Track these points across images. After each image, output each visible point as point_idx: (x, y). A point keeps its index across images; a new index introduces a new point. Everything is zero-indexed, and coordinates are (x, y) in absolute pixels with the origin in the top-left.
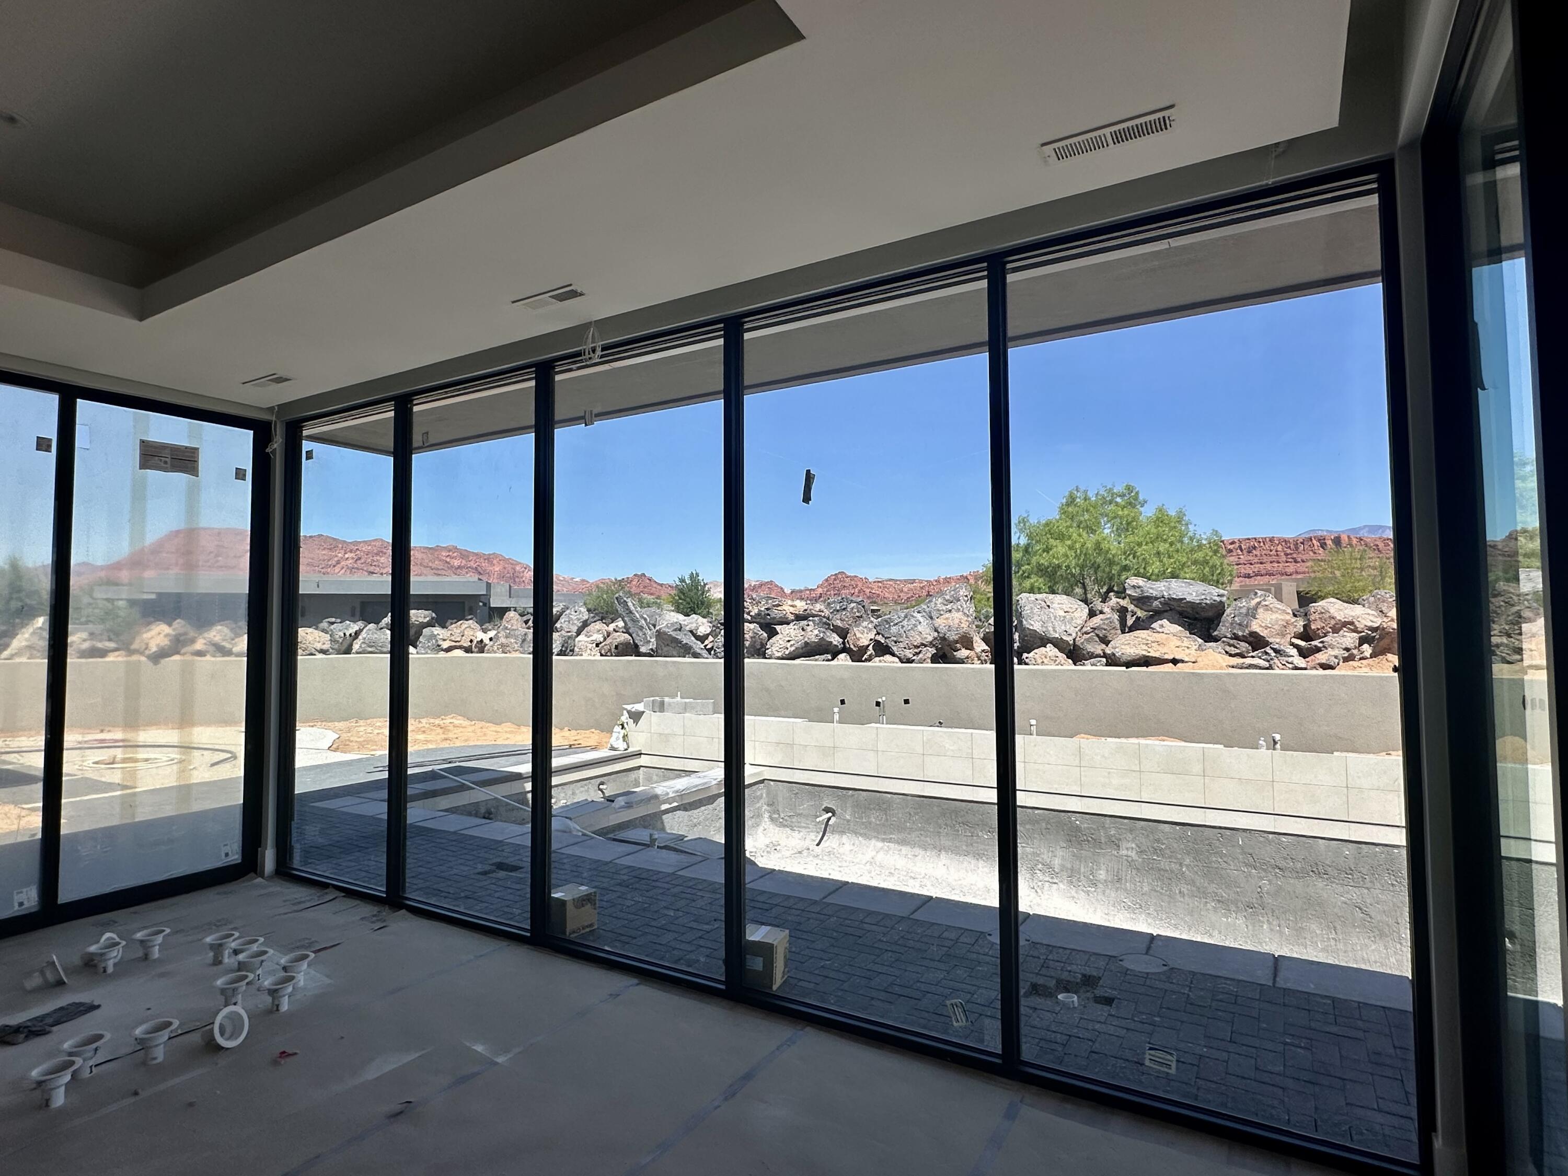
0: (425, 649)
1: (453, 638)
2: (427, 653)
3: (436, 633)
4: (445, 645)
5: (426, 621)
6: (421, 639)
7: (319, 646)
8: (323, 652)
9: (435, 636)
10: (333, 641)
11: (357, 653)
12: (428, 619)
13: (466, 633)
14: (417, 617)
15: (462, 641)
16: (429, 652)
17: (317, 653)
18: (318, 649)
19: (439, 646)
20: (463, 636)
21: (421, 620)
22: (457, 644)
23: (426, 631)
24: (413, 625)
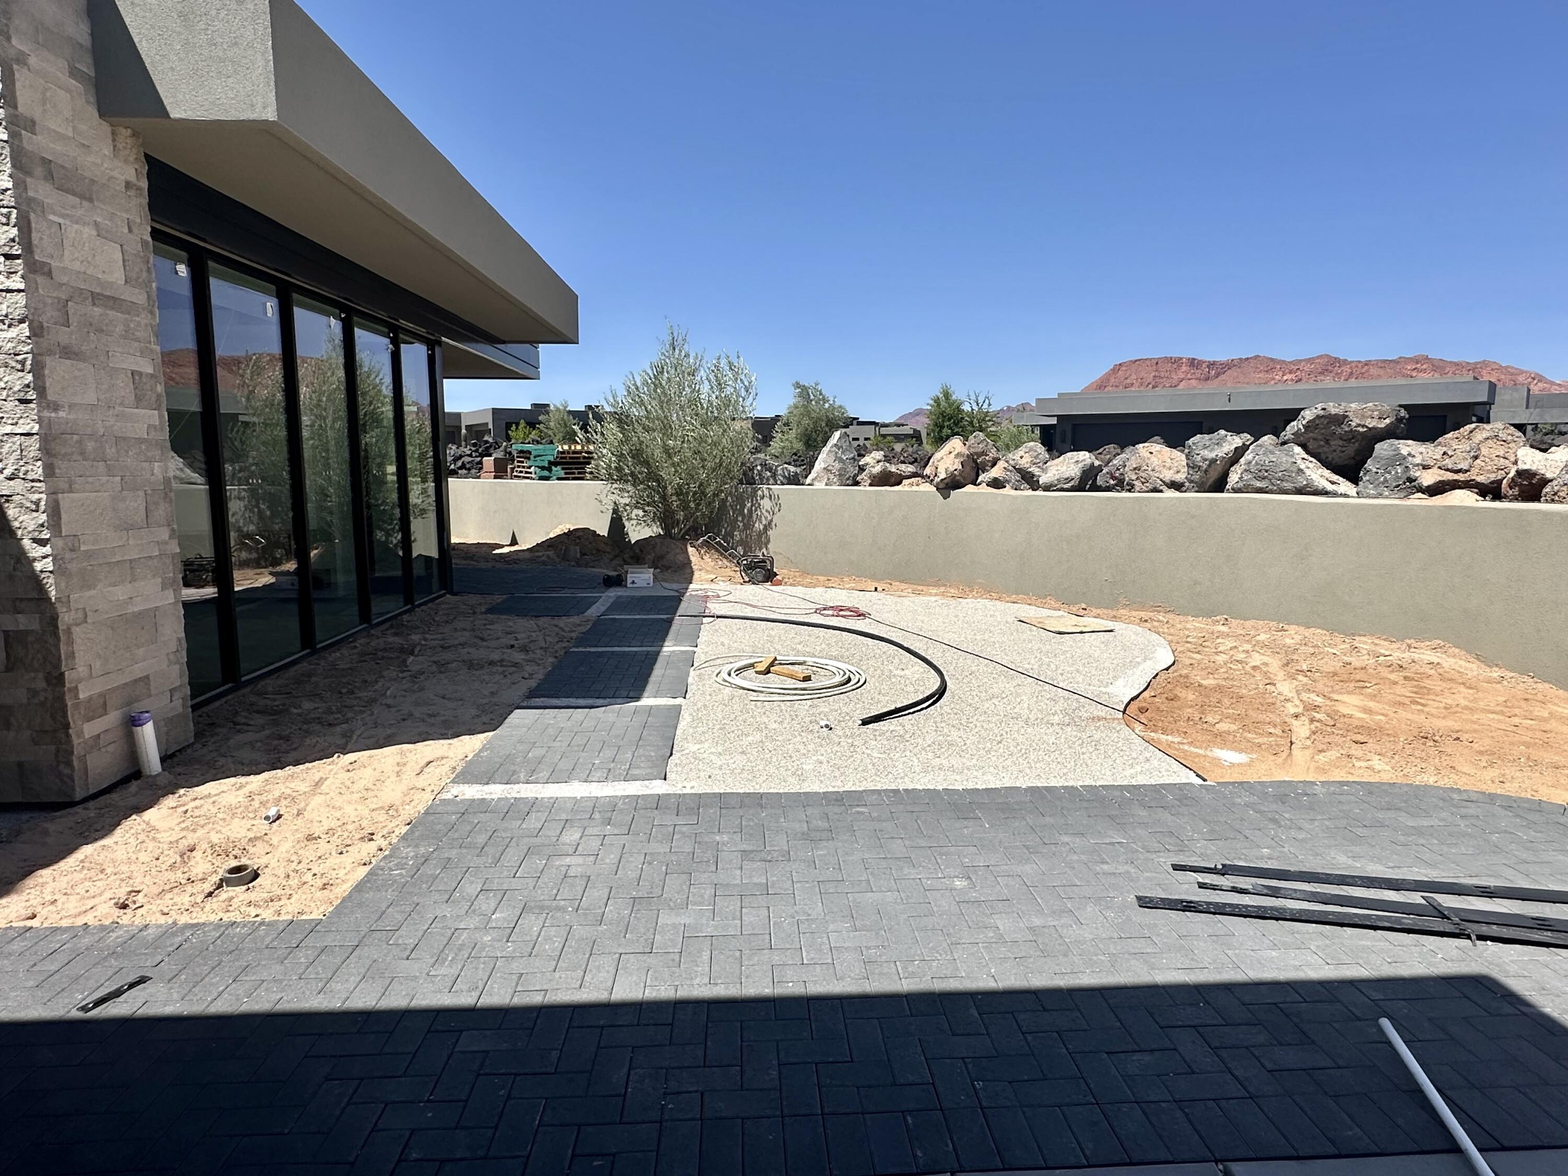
0: (1376, 487)
1: (1448, 463)
2: (1380, 495)
3: (1404, 452)
4: (1428, 478)
5: (1382, 425)
6: (1370, 464)
7: (1168, 476)
8: (1176, 486)
9: (1405, 458)
10: (1192, 466)
11: (1235, 491)
12: (1388, 421)
13: (1484, 451)
14: (1363, 417)
15: (1474, 471)
16: (1387, 493)
17: (1164, 488)
18: (1167, 480)
19: (1411, 480)
20: (1476, 458)
21: (1371, 423)
22: (1461, 477)
23: (1381, 448)
24: (1353, 436)
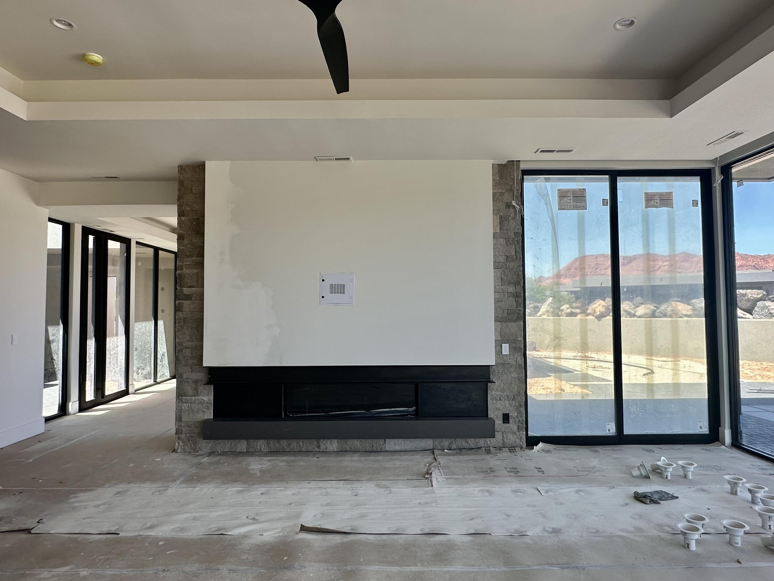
0: (759, 316)
2: (761, 318)
3: (767, 305)
5: (759, 296)
6: (756, 309)
7: (684, 312)
8: (688, 316)
9: (768, 307)
10: (694, 309)
12: (760, 295)
14: (752, 294)
16: (763, 317)
17: (683, 317)
18: (684, 314)
19: (771, 314)
21: (755, 296)
23: (760, 304)
24: (749, 300)
